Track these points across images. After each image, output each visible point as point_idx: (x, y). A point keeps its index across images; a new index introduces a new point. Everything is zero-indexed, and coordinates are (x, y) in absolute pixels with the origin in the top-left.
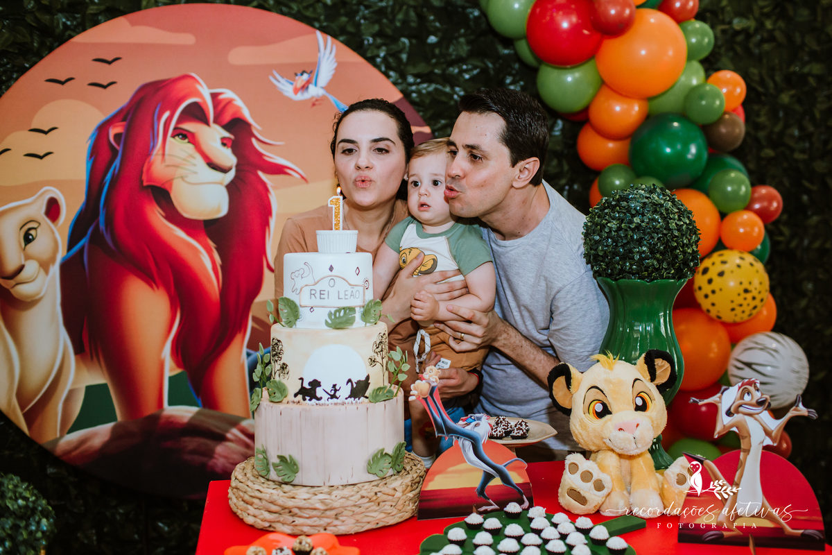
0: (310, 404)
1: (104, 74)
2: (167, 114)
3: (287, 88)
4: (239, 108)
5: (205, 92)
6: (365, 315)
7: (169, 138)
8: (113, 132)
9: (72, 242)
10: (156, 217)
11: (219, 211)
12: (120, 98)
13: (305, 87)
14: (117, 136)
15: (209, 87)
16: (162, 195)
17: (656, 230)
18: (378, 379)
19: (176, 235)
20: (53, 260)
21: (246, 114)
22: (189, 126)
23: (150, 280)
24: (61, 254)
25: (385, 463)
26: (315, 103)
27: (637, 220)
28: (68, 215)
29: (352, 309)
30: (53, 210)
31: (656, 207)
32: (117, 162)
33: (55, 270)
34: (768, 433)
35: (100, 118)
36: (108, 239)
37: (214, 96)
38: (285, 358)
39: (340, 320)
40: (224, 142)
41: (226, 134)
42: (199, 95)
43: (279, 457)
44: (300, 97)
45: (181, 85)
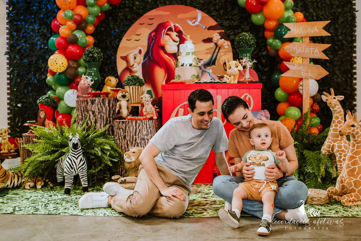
0: (183, 67)
1: (151, 22)
2: (164, 30)
3: (190, 23)
4: (179, 28)
5: (172, 25)
6: (192, 53)
7: (165, 36)
8: (152, 34)
9: (144, 59)
10: (162, 53)
11: (175, 51)
12: (154, 27)
13: (194, 23)
14: (154, 35)
15: (173, 23)
16: (163, 48)
17: (244, 39)
18: (194, 64)
19: (166, 57)
20: (140, 63)
21: (181, 29)
22: (169, 33)
23: (160, 67)
24: (142, 61)
25: (195, 77)
26: (197, 26)
27: (241, 38)
28: (143, 53)
29: (190, 53)
30: (140, 52)
31: (245, 35)
32: (153, 41)
33: (141, 65)
34: (250, 65)
35: (150, 31)
36: (152, 58)
37: (174, 26)
38: (179, 61)
39: (188, 54)
40: (177, 36)
41: (177, 34)
42: (171, 25)
43: (178, 75)
44: (193, 25)
45: (167, 23)
